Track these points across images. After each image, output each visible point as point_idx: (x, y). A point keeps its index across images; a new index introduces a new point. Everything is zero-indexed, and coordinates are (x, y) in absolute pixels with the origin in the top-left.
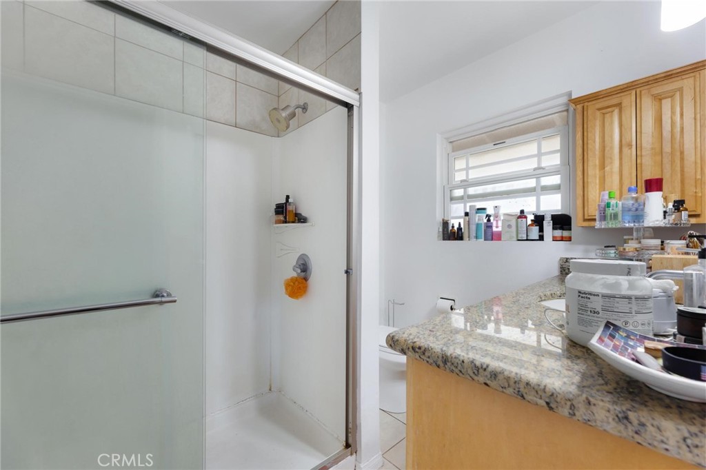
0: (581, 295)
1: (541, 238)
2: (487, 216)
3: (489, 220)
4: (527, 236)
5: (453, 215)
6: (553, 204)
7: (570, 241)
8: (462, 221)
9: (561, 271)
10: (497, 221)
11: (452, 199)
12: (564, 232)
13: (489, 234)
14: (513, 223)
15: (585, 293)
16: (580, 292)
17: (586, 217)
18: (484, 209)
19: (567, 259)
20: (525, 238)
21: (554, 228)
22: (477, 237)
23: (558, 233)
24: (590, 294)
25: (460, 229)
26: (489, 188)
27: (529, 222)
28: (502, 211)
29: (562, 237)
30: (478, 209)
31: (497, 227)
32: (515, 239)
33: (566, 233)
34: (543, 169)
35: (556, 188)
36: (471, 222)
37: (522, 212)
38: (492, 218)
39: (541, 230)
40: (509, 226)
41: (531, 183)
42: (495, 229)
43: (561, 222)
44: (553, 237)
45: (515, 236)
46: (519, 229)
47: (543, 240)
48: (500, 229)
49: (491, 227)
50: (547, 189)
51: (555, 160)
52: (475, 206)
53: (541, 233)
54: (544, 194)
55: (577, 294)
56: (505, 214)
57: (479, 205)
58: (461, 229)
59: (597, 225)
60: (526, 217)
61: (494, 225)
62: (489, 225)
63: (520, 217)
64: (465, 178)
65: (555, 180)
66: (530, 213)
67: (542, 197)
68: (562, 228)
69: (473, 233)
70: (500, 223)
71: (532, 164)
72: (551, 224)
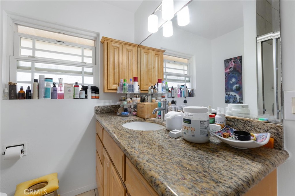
0: (202, 122)
1: (86, 97)
2: (54, 83)
3: (54, 86)
4: (79, 96)
5: (18, 80)
6: (90, 81)
7: (99, 98)
8: (30, 85)
9: (96, 112)
10: (61, 87)
11: (18, 68)
12: (96, 94)
13: (55, 95)
14: (71, 89)
15: (203, 121)
16: (201, 121)
17: (109, 89)
18: (51, 79)
19: (98, 106)
20: (78, 98)
21: (92, 93)
22: (45, 97)
23: (94, 95)
24: (204, 121)
25: (29, 91)
26: (53, 67)
27: (80, 89)
28: (64, 82)
29: (95, 97)
30: (46, 78)
31: (61, 91)
32: (73, 98)
33: (97, 95)
34: (85, 63)
35: (92, 74)
36: (40, 87)
37: (76, 83)
38: (57, 86)
39: (86, 93)
40: (69, 91)
41: (79, 69)
42: (59, 92)
43: (95, 90)
44: (92, 97)
45: (72, 96)
46: (75, 92)
47: (87, 98)
48: (63, 92)
49: (56, 90)
50: (87, 74)
51: (89, 61)
52: (44, 76)
53: (86, 95)
54: (86, 76)
55: (200, 122)
56: (65, 84)
57: (47, 76)
58: (31, 91)
59: (118, 92)
60: (78, 86)
61: (59, 89)
62: (55, 89)
63: (75, 86)
64: (31, 55)
65: (90, 70)
66: (80, 84)
67: (85, 77)
68: (95, 93)
69: (42, 94)
70: (63, 89)
71: (79, 60)
72: (91, 90)
